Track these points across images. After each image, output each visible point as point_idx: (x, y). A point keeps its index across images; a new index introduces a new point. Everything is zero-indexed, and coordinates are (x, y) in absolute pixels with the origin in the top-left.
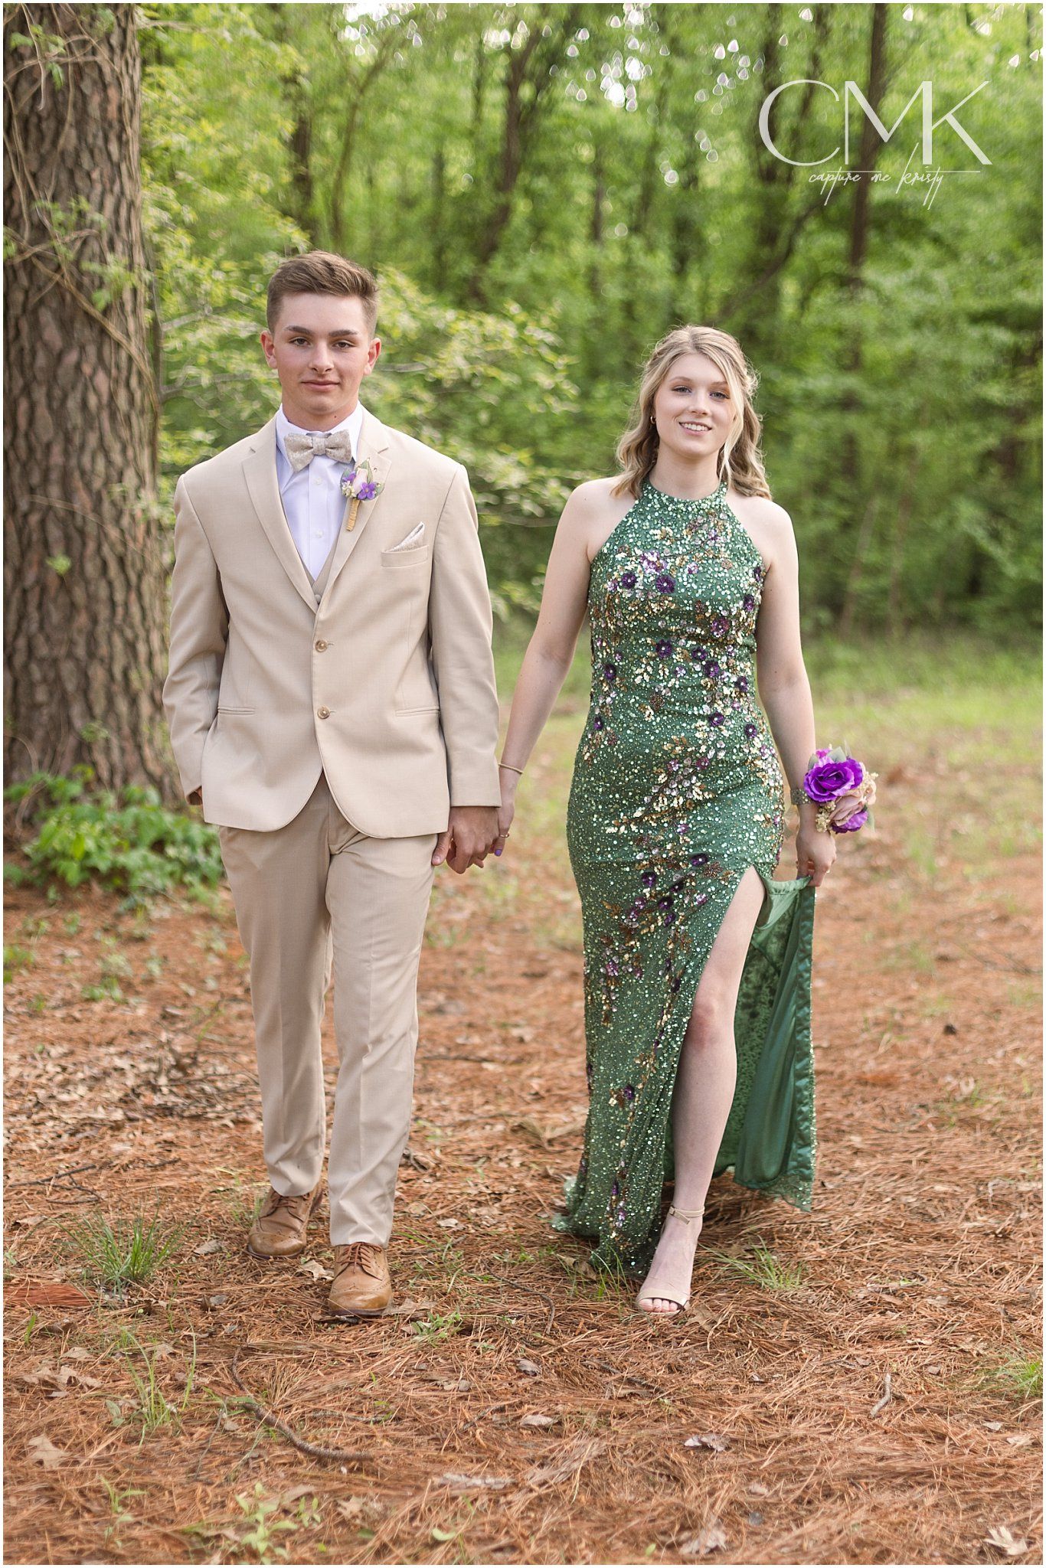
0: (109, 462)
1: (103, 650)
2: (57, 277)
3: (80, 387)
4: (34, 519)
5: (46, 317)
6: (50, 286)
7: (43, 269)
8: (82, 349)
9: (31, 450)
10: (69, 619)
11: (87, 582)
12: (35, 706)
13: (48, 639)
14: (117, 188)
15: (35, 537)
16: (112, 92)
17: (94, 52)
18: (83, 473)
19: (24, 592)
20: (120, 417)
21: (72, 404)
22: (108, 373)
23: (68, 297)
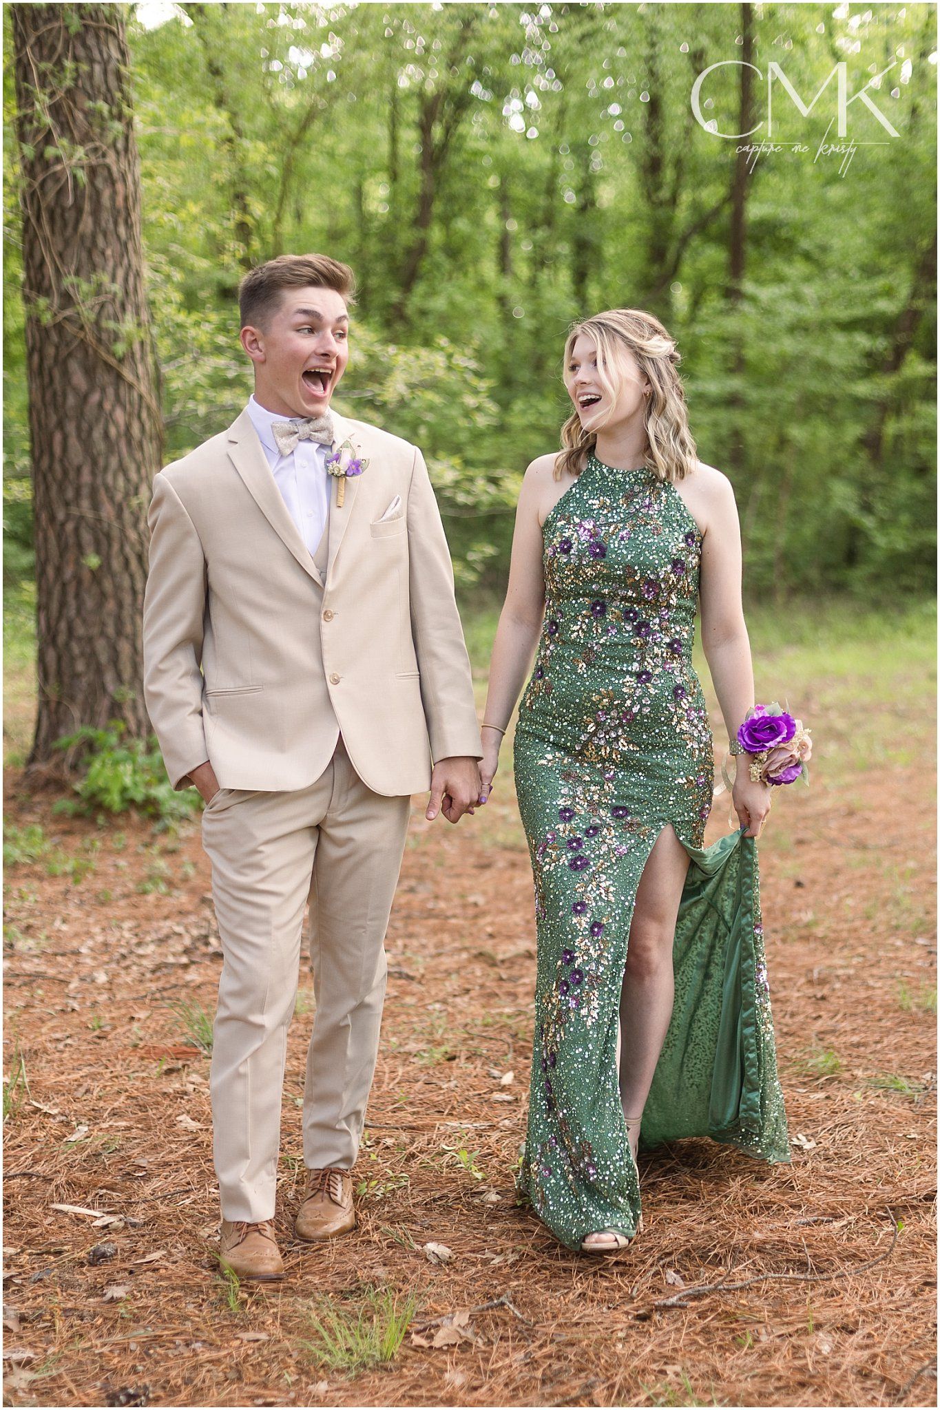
0: (128, 480)
1: (128, 629)
2: (82, 335)
3: (102, 421)
4: (70, 527)
5: (74, 366)
6: (76, 343)
7: (70, 329)
8: (103, 391)
9: (65, 472)
10: (100, 605)
11: (113, 576)
12: (76, 676)
13: (84, 621)
14: (125, 261)
15: (71, 541)
16: (120, 187)
17: (104, 155)
18: (107, 489)
19: (64, 585)
20: (134, 443)
21: (97, 434)
22: (124, 408)
23: (91, 351)
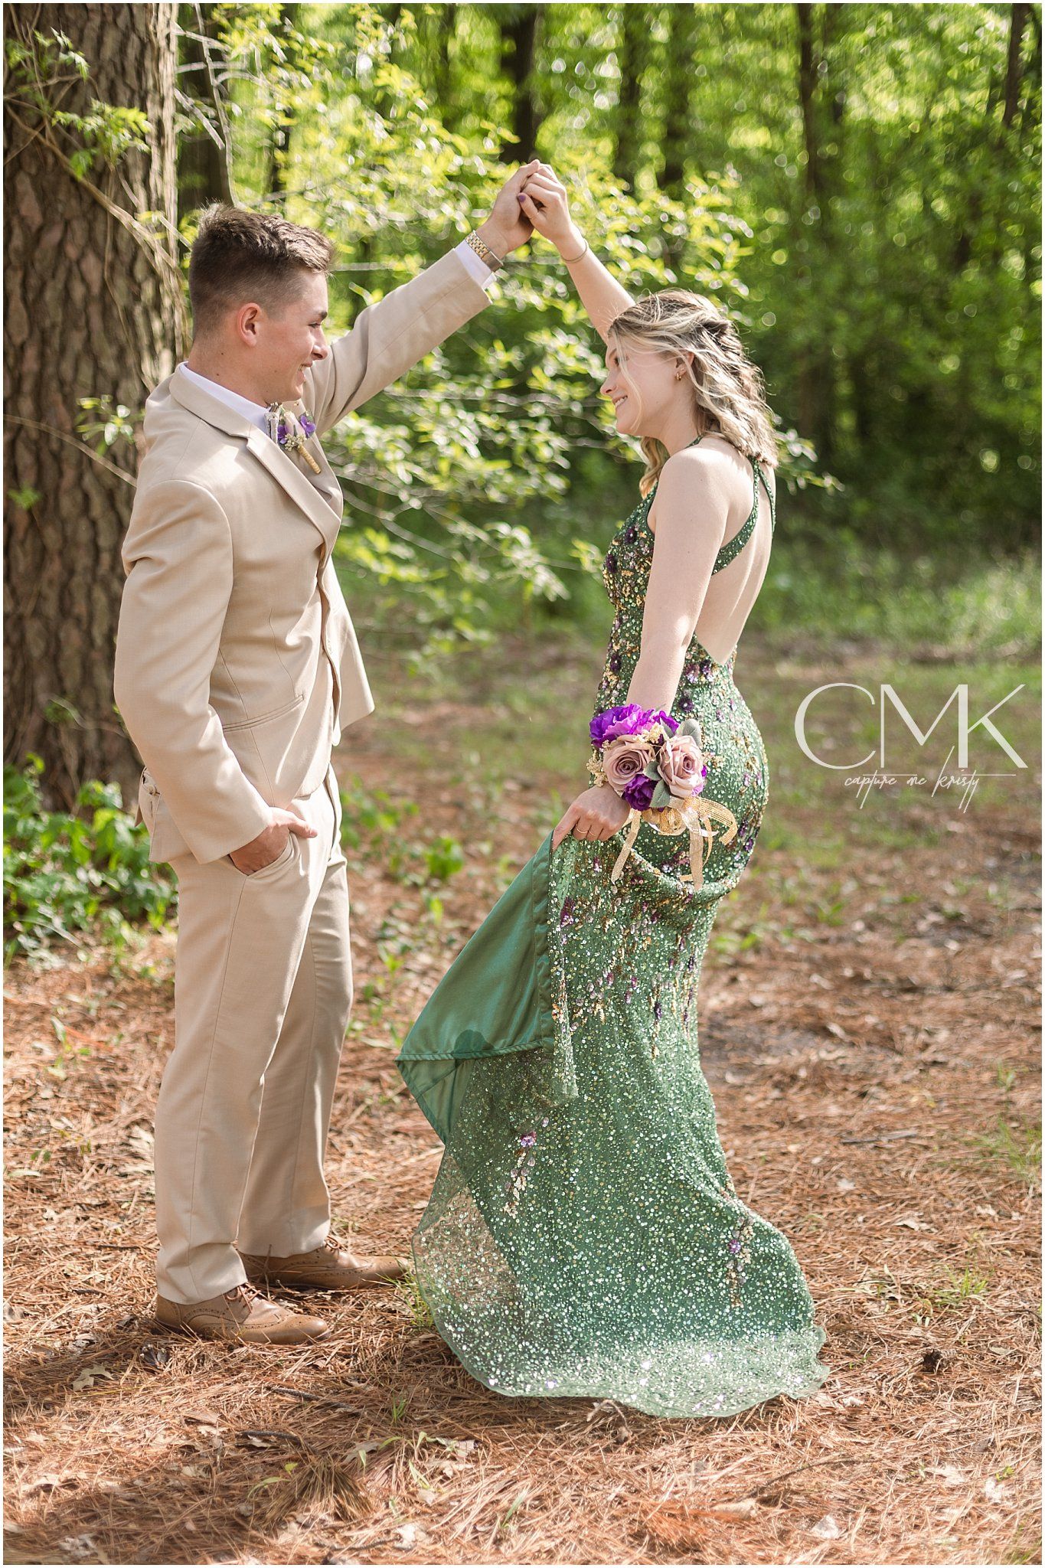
0: (97, 369)
1: (80, 608)
2: (35, 132)
3: (61, 275)
5: (25, 185)
6: (26, 144)
8: (67, 224)
10: (39, 566)
11: (61, 521)
18: (62, 383)
20: (119, 312)
21: (49, 295)
22: (101, 257)
23: (50, 160)
